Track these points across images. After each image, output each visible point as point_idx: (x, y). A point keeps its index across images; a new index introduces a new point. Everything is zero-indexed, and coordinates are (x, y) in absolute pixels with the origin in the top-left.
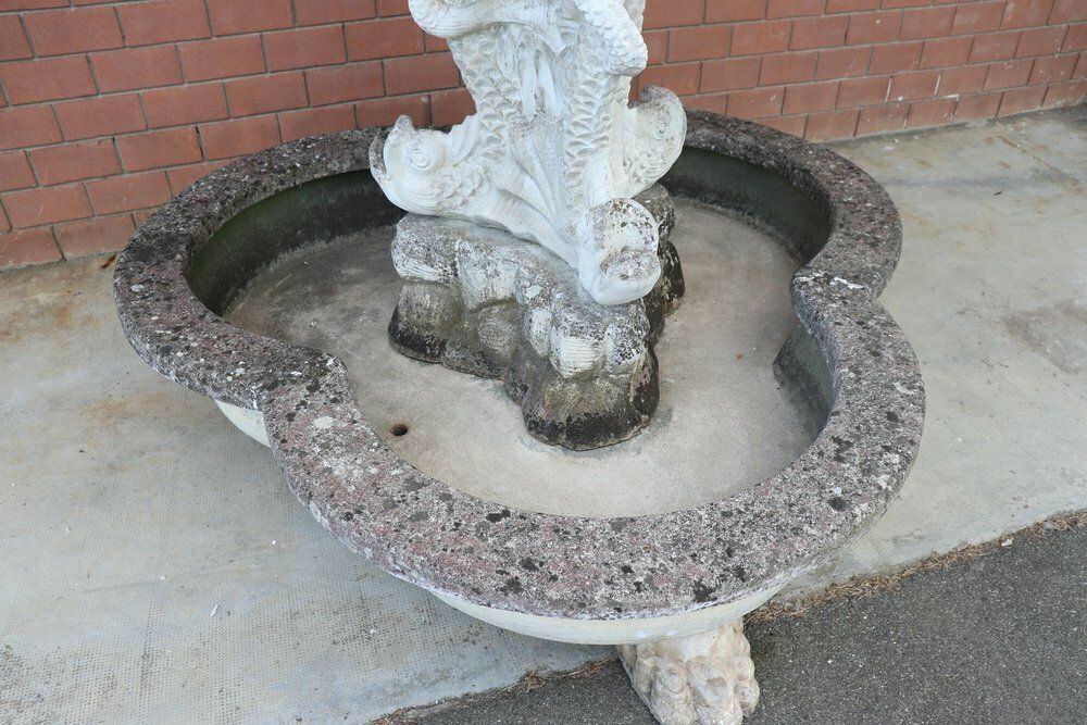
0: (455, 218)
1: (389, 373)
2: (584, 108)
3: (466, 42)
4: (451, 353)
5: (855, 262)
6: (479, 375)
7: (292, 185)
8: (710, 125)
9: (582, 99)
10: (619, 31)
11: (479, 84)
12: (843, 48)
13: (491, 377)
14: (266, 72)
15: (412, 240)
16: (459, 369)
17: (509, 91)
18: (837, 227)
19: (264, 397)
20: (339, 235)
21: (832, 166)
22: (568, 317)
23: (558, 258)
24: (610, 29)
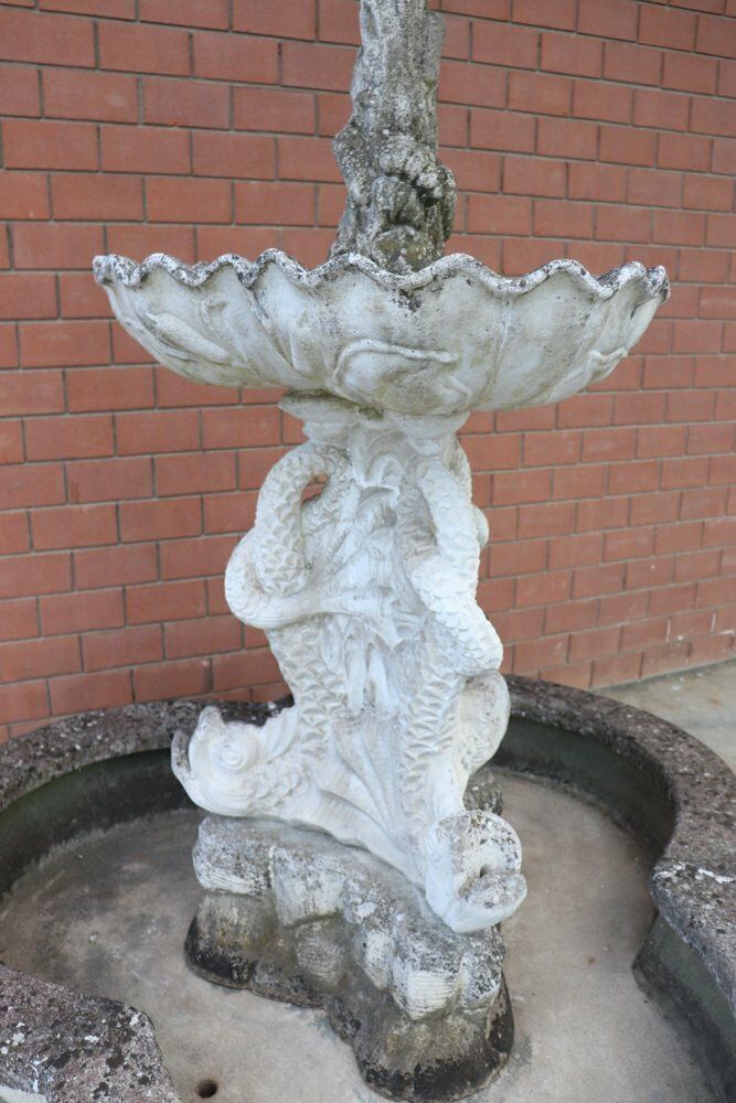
0: (266, 819)
1: (188, 1005)
2: (429, 710)
3: (287, 633)
4: (263, 978)
5: (714, 848)
6: (297, 1004)
7: (70, 769)
8: (518, 691)
9: (426, 700)
10: (476, 632)
11: (301, 677)
12: (623, 594)
13: (312, 1006)
14: (40, 635)
15: (220, 847)
16: (272, 997)
17: (335, 684)
18: (682, 805)
19: (51, 1079)
20: (119, 822)
21: (656, 731)
22: (416, 946)
23: (391, 867)
24: (466, 630)
